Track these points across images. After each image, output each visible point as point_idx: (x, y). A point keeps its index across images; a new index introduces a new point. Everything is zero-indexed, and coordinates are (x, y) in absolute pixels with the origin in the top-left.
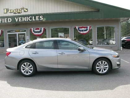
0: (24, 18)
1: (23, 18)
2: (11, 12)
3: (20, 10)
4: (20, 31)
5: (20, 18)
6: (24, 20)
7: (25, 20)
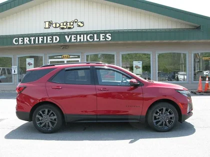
0: (80, 36)
1: (78, 36)
2: (56, 27)
3: (72, 24)
4: (71, 57)
5: (73, 36)
6: (80, 40)
7: (82, 40)
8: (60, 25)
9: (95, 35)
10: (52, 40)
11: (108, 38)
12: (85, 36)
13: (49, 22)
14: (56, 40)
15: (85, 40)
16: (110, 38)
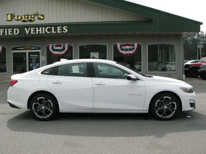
0: (39, 29)
5: (32, 29)
6: (39, 32)
8: (22, 18)
9: (53, 28)
10: (13, 32)
11: (65, 31)
12: (44, 28)
13: (11, 15)
14: (16, 32)
15: (44, 32)
16: (67, 30)
